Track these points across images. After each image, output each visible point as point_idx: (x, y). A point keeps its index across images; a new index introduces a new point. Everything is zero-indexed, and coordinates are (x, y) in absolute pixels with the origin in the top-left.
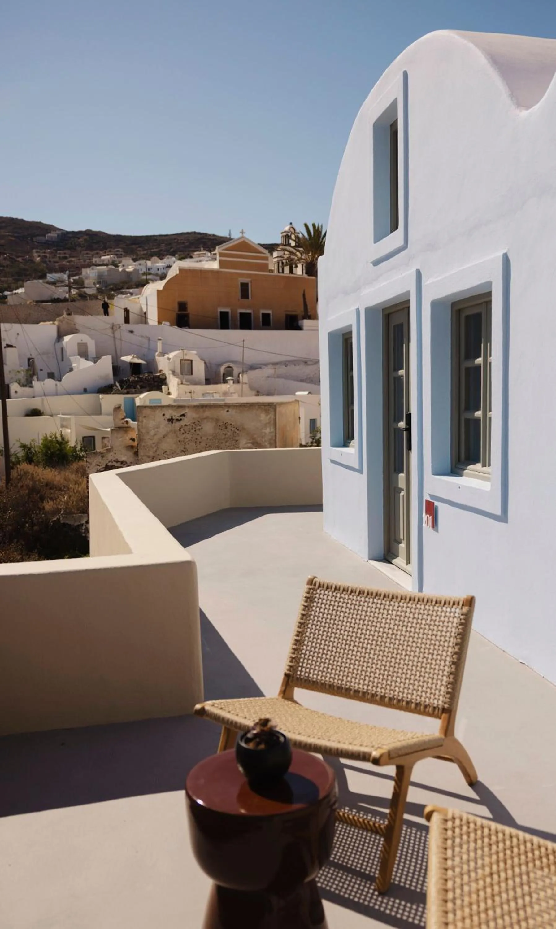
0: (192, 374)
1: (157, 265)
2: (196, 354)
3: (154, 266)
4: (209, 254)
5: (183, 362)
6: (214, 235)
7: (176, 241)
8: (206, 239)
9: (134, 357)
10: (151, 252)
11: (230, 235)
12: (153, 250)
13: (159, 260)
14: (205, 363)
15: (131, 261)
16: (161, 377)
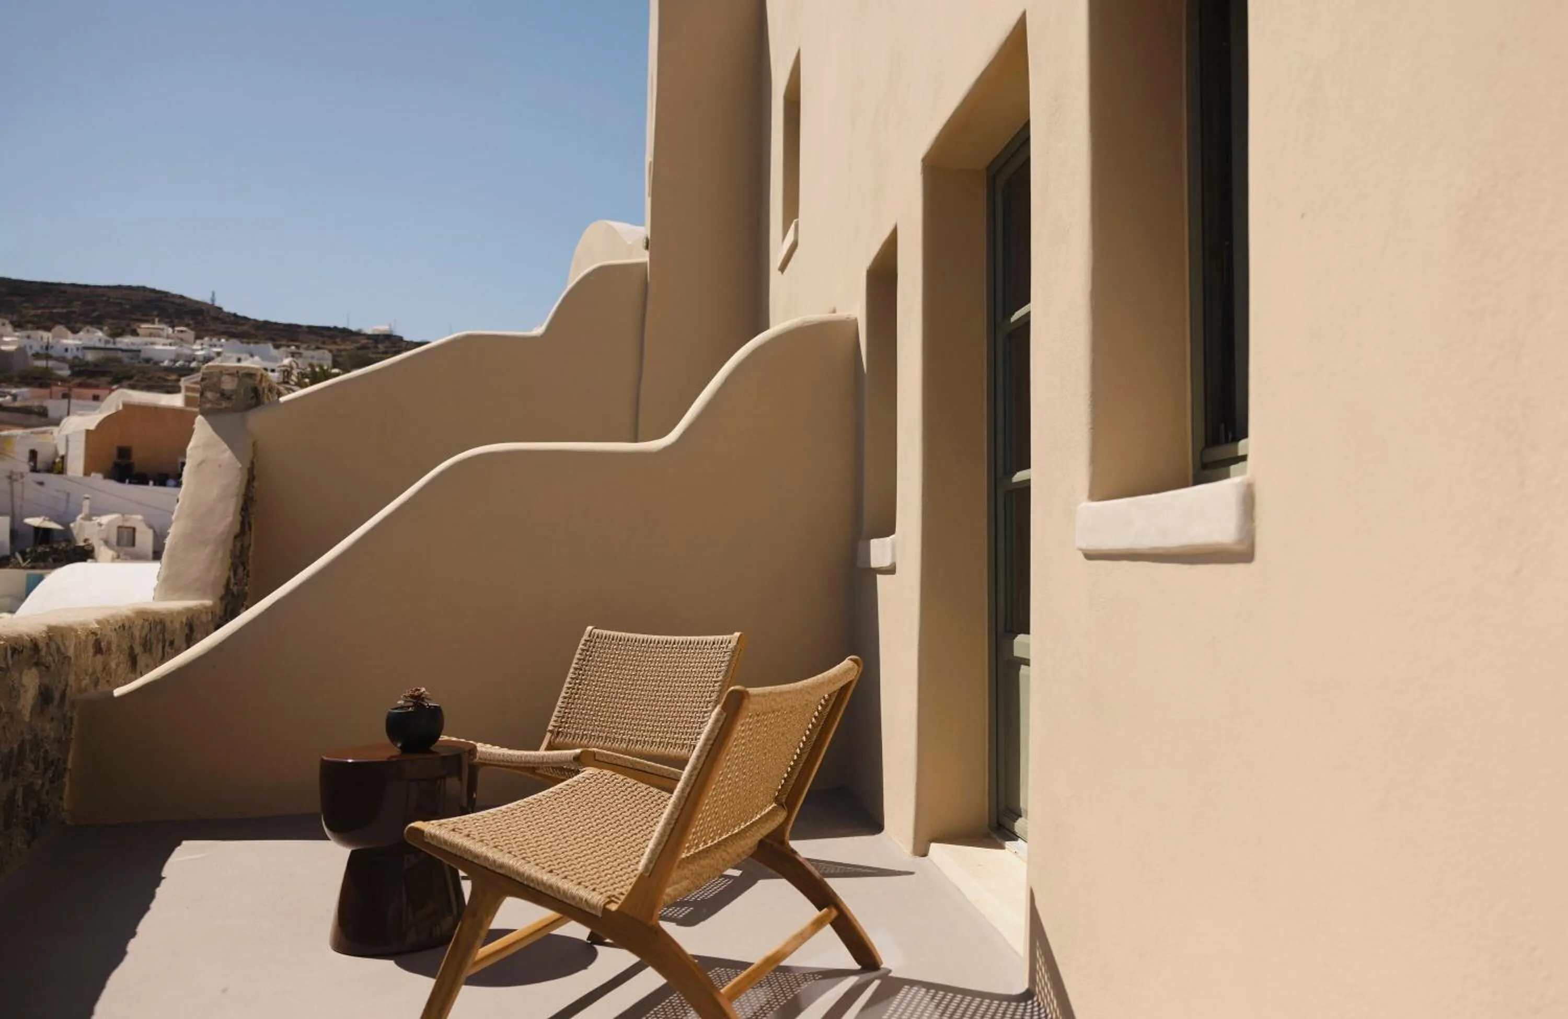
0: (133, 544)
1: (65, 341)
2: (141, 521)
3: (58, 342)
4: (170, 330)
5: (120, 529)
6: (182, 297)
7: (105, 298)
8: (165, 301)
9: (44, 520)
10: (51, 313)
11: (213, 300)
12: (55, 311)
13: (69, 333)
14: (154, 531)
15: (9, 328)
16: (86, 548)
